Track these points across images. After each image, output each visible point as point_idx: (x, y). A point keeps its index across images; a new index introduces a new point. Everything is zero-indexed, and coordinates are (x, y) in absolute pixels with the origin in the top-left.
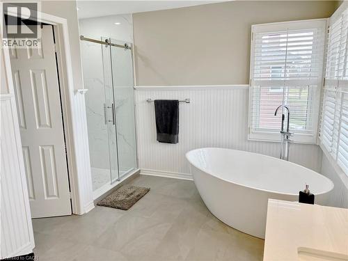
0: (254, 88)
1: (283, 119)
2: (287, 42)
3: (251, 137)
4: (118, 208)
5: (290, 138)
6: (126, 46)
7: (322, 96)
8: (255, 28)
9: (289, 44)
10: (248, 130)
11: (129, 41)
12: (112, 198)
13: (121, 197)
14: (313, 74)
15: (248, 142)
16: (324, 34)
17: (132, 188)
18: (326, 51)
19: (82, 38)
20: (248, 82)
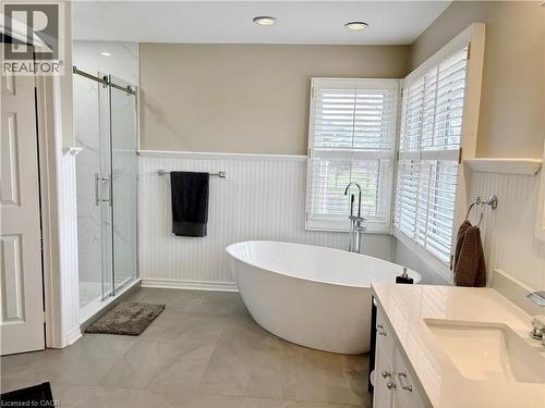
0: (314, 159)
1: (353, 201)
2: (355, 104)
3: (310, 225)
4: (123, 334)
5: (362, 225)
6: (129, 90)
7: (395, 172)
8: (315, 82)
9: (357, 107)
10: (305, 217)
11: (134, 83)
12: (108, 320)
13: (123, 319)
14: (384, 146)
15: (305, 232)
16: (396, 97)
17: (136, 304)
18: (399, 118)
19: (75, 71)
20: (305, 152)
